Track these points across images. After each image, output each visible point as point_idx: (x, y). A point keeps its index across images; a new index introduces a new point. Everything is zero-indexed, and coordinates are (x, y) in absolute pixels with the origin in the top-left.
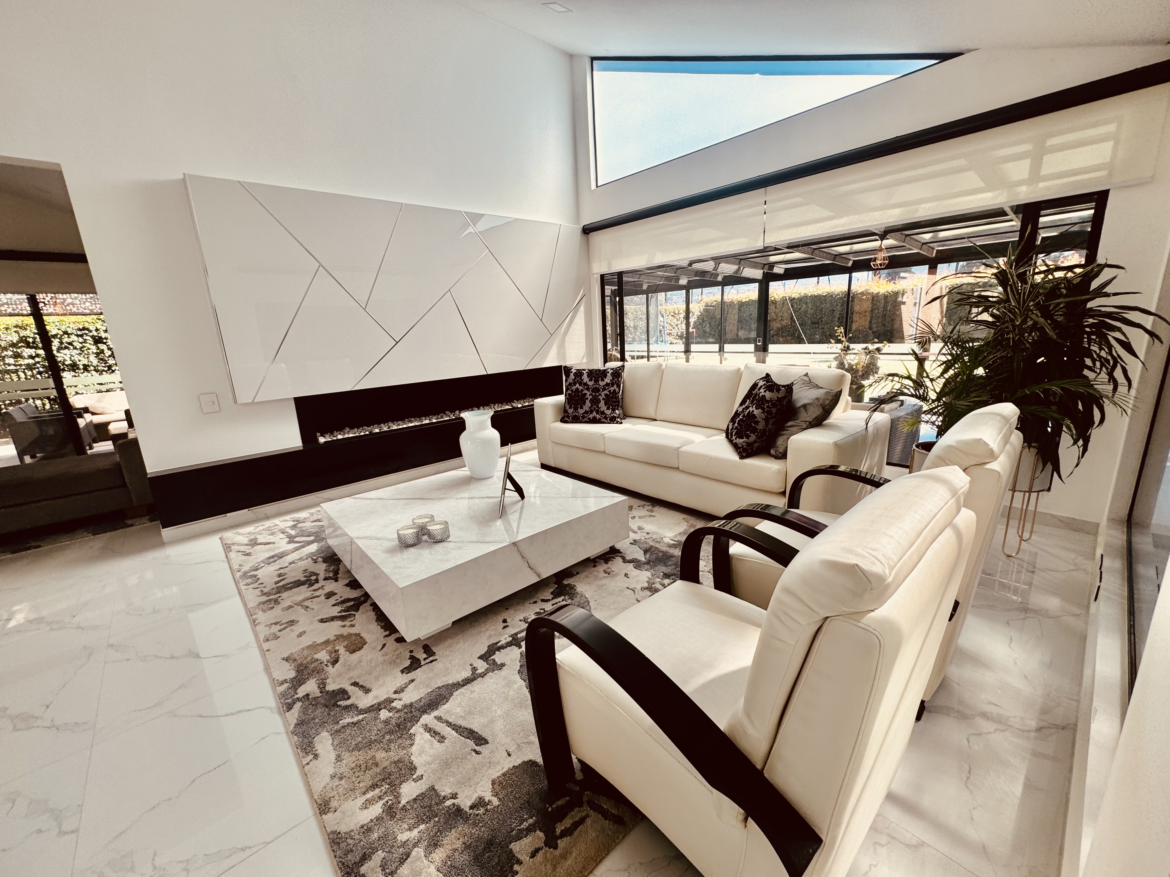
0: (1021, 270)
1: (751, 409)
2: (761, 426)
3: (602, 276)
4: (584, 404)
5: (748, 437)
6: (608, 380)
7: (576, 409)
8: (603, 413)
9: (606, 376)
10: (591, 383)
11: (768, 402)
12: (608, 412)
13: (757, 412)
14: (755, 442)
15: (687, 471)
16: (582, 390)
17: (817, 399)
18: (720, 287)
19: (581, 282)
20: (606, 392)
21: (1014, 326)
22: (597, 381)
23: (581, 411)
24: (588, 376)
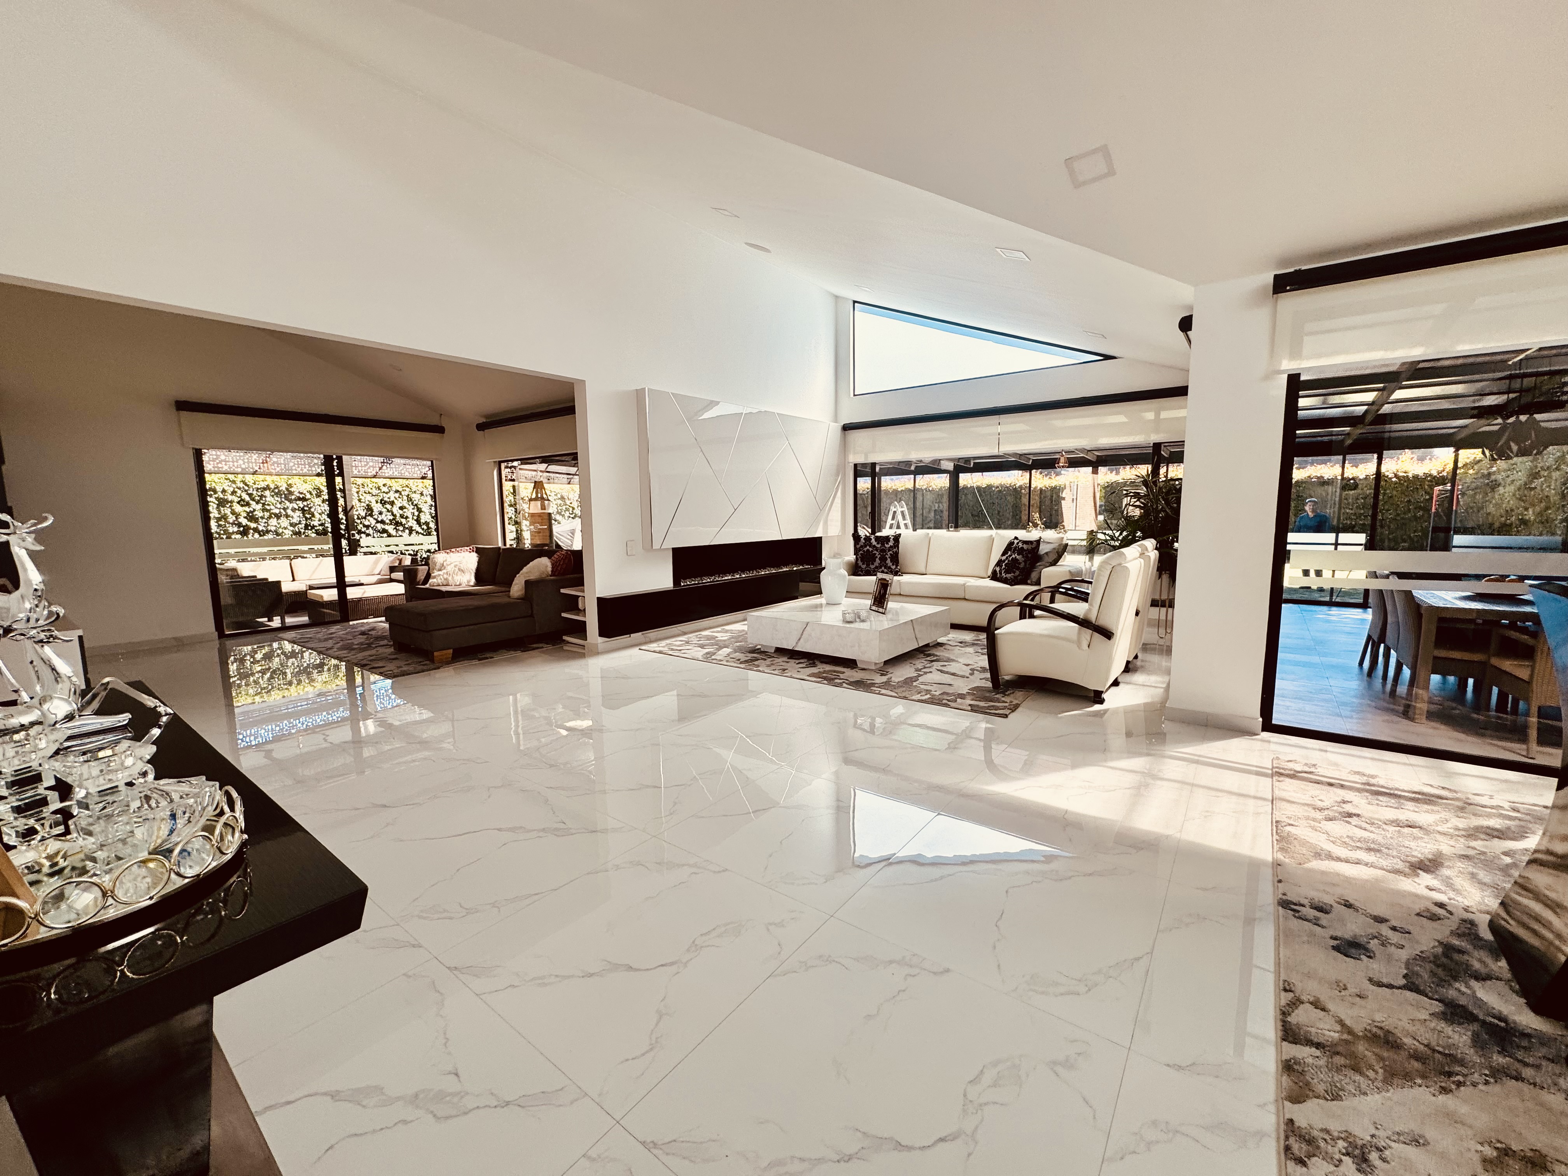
0: (1154, 480)
1: (1014, 556)
2: (1022, 566)
3: (856, 465)
4: (875, 561)
5: (1014, 573)
6: (891, 543)
7: (868, 565)
8: (890, 568)
9: (889, 541)
10: (879, 546)
11: (1025, 550)
12: (893, 567)
13: (1018, 557)
14: (1019, 575)
15: (974, 599)
16: (872, 551)
17: (1054, 549)
18: (913, 476)
19: (840, 469)
20: (891, 552)
21: (1153, 509)
22: (883, 545)
23: (872, 567)
24: (876, 541)
